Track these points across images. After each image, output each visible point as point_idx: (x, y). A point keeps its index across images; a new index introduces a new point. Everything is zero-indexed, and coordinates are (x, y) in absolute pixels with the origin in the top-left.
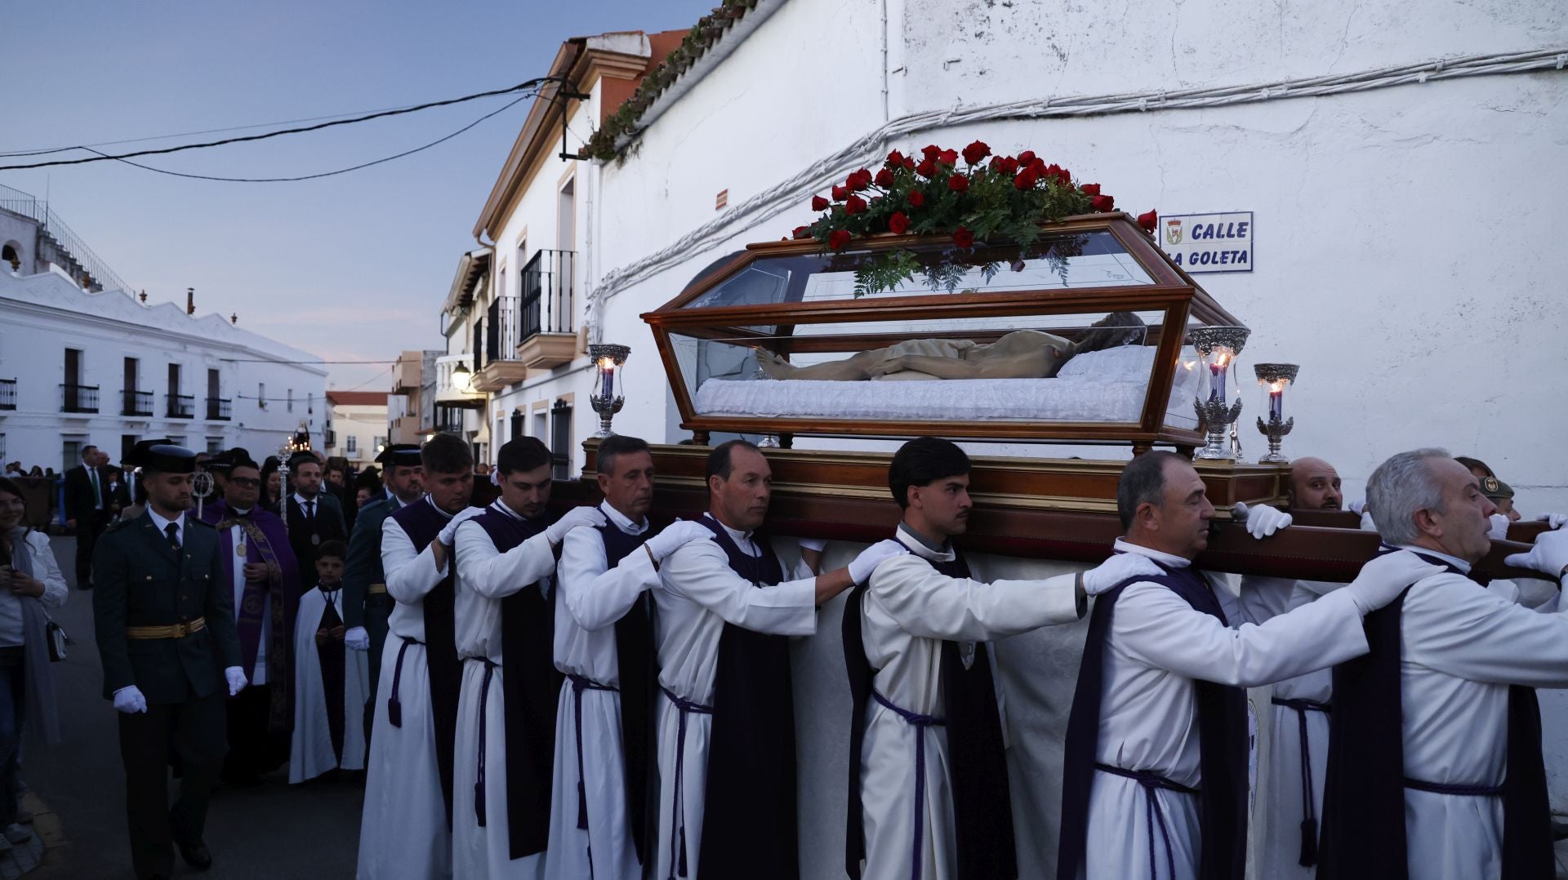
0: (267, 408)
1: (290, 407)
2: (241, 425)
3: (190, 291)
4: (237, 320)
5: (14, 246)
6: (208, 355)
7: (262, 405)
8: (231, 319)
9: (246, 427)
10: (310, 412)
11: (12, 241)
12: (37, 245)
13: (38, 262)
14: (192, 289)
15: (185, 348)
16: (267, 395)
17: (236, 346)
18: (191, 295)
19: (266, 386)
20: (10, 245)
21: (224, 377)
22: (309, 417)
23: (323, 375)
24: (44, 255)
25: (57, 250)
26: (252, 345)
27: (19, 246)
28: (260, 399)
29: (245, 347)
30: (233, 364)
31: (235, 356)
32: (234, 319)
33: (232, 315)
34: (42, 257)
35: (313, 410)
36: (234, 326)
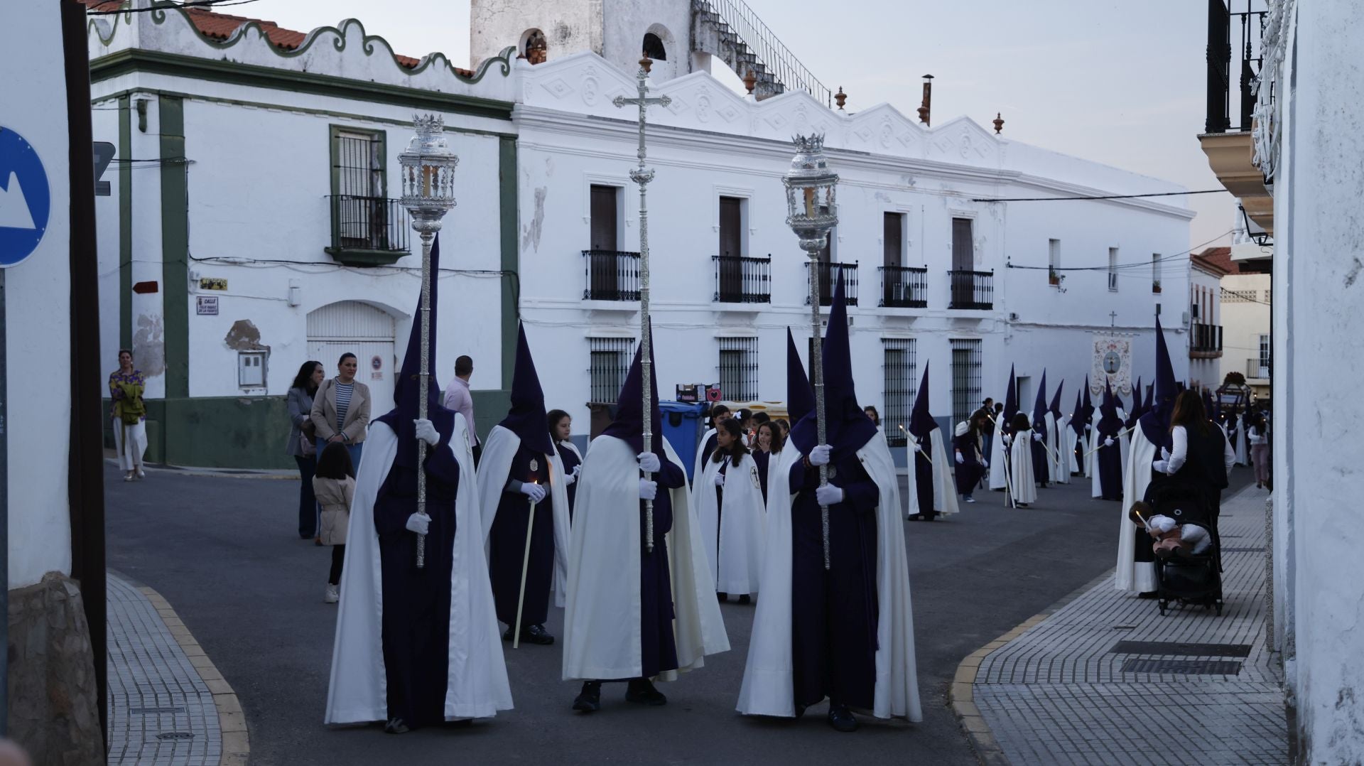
0: (1063, 284)
1: (1113, 281)
2: (1014, 316)
3: (927, 80)
4: (1003, 126)
5: (659, 34)
6: (952, 193)
7: (1054, 280)
8: (994, 125)
9: (1022, 320)
10: (1156, 289)
11: (656, 26)
12: (692, 27)
13: (693, 56)
14: (929, 77)
15: (912, 183)
16: (1065, 259)
17: (1001, 173)
18: (927, 87)
19: (1063, 245)
20: (652, 32)
21: (978, 232)
22: (1157, 299)
23: (1186, 217)
24: (702, 44)
25: (719, 31)
26: (1030, 170)
27: (666, 32)
28: (1051, 268)
29: (1018, 175)
30: (998, 207)
31: (1001, 192)
32: (999, 124)
33: (996, 118)
34: (698, 46)
35: (1162, 286)
36: (998, 137)
